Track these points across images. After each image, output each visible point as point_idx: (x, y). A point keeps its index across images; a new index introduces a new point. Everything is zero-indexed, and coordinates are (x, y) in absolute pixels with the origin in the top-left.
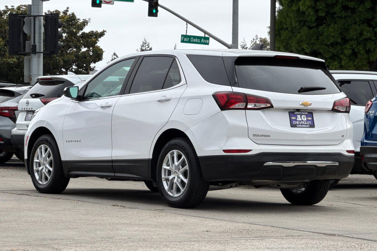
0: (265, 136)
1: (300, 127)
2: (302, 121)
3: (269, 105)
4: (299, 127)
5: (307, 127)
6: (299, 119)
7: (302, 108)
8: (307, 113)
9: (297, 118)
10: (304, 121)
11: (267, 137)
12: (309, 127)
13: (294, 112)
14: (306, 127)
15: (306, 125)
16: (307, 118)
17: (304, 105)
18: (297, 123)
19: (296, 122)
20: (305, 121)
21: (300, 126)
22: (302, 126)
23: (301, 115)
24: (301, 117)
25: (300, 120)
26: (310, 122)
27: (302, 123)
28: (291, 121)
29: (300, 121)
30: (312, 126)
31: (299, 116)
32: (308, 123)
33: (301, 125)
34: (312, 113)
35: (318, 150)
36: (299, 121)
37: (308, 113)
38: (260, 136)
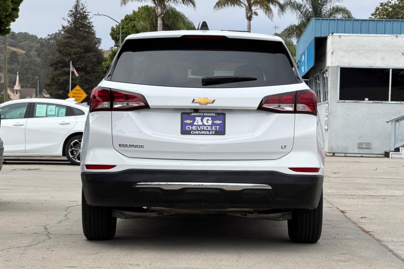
0: (136, 146)
1: (197, 134)
2: (204, 125)
3: (142, 104)
4: (195, 134)
5: (210, 133)
6: (197, 122)
7: (197, 107)
8: (214, 115)
9: (194, 121)
10: (205, 125)
11: (139, 147)
12: (213, 134)
13: (191, 113)
14: (208, 133)
15: (209, 131)
16: (213, 122)
17: (200, 103)
18: (194, 128)
19: (192, 127)
20: (209, 125)
21: (197, 132)
22: (200, 133)
23: (203, 117)
24: (202, 120)
25: (200, 123)
26: (218, 127)
27: (202, 128)
28: (183, 125)
29: (199, 126)
30: (221, 132)
31: (198, 119)
32: (213, 128)
33: (201, 131)
34: (224, 114)
35: (225, 167)
36: (197, 125)
37: (216, 113)
38: (129, 147)
